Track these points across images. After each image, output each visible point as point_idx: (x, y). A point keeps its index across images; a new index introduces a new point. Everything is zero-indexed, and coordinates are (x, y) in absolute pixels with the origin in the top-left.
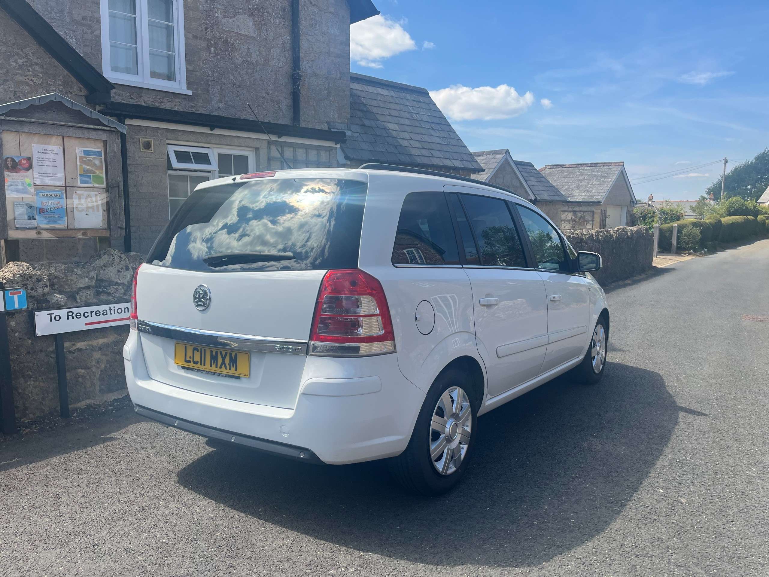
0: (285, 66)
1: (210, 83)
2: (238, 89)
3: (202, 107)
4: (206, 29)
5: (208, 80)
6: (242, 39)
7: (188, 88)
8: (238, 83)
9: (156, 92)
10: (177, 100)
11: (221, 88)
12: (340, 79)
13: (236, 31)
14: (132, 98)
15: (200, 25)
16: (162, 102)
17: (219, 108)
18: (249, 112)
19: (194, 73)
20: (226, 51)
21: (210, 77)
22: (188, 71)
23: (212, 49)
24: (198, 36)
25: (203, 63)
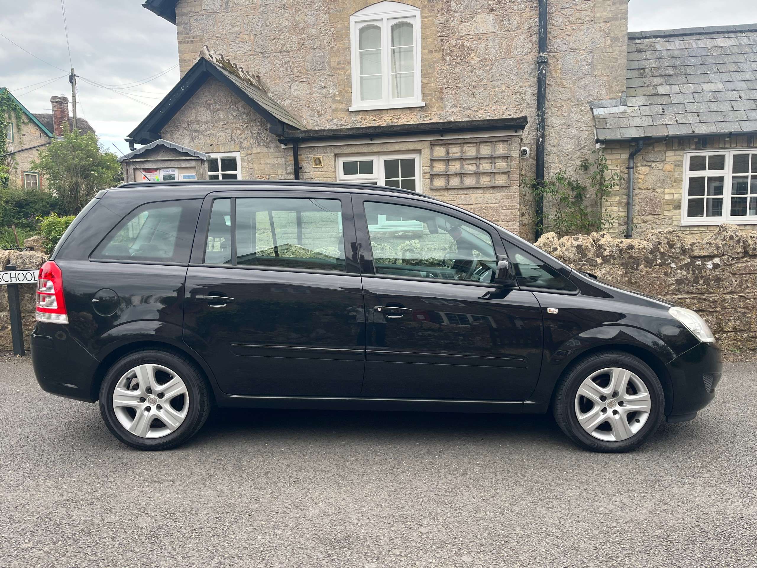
0: (531, 52)
1: (444, 91)
2: (475, 90)
3: (436, 114)
4: (442, 40)
5: (441, 89)
6: (480, 39)
7: (423, 100)
8: (474, 84)
9: (394, 111)
10: (413, 114)
11: (456, 93)
12: (611, 46)
13: (473, 33)
14: (374, 120)
15: (436, 39)
16: (399, 118)
17: (453, 112)
18: (486, 110)
19: (429, 85)
20: (461, 56)
21: (445, 84)
22: (423, 85)
23: (448, 58)
24: (434, 50)
25: (438, 74)
